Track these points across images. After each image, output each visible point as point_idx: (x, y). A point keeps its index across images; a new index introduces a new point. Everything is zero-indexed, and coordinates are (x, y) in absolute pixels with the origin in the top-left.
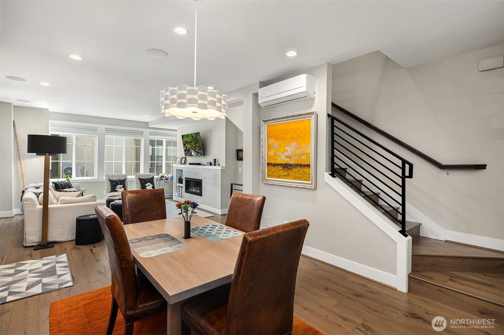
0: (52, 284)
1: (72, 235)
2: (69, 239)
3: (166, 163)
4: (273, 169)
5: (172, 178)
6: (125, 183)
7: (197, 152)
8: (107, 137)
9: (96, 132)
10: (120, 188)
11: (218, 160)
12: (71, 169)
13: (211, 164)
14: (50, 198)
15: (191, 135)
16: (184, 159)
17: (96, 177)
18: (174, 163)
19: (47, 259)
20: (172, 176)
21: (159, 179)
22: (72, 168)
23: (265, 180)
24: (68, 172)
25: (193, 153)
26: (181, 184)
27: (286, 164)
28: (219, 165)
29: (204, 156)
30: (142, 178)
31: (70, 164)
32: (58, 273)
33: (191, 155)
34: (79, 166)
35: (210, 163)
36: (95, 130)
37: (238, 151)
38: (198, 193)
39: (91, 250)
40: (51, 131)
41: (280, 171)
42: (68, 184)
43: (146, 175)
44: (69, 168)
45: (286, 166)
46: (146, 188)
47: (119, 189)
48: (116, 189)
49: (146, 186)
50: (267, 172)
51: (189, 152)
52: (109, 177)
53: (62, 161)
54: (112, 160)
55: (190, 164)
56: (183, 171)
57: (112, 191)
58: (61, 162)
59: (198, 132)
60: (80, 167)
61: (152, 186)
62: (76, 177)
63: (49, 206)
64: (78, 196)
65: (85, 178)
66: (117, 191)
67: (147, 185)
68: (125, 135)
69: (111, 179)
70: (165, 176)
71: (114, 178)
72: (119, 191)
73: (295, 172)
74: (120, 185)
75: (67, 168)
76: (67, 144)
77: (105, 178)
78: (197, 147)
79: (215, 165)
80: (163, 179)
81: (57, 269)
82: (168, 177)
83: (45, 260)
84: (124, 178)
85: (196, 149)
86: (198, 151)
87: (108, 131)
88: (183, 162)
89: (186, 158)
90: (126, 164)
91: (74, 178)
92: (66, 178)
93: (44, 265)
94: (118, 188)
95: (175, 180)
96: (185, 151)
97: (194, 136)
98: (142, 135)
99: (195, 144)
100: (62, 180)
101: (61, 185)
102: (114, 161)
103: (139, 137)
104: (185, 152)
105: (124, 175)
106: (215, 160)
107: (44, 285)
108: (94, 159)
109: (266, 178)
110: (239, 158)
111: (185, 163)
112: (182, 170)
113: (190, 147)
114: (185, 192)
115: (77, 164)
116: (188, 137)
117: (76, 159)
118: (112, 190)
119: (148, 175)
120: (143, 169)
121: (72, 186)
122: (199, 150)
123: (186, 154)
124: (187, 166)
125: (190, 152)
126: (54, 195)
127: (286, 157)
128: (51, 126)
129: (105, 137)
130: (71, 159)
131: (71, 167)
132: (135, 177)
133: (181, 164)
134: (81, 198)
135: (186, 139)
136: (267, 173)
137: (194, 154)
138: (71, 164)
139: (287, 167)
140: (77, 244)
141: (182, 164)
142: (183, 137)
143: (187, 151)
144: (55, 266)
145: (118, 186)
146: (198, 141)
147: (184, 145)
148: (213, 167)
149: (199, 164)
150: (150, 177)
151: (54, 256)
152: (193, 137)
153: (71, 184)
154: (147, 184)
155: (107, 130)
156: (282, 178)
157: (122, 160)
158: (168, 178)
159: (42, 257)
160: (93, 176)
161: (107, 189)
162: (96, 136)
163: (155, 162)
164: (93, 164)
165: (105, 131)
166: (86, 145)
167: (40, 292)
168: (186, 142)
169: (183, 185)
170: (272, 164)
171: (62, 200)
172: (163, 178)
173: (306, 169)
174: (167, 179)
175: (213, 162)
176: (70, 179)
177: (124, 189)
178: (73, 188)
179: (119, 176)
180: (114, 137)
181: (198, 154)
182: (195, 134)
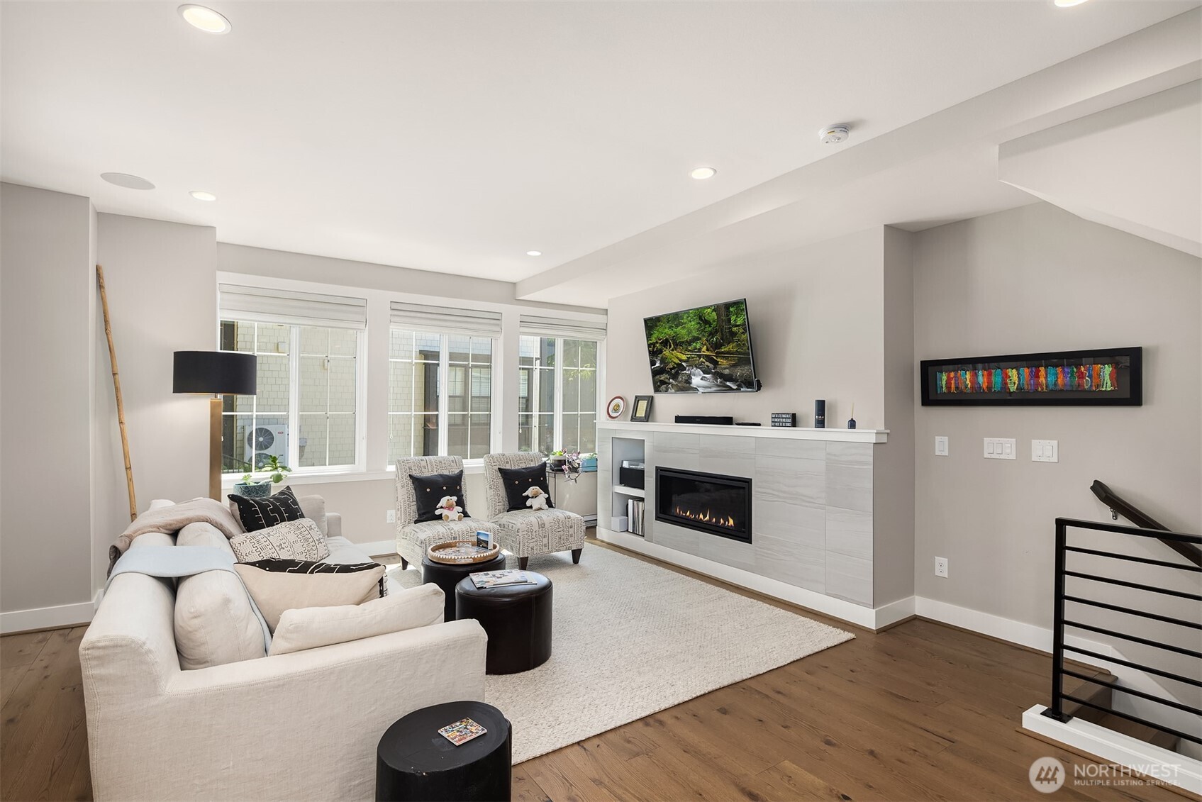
3: (563, 415)
5: (592, 468)
6: (461, 487)
7: (718, 375)
9: (363, 312)
10: (450, 508)
11: (835, 404)
13: (796, 421)
15: (700, 315)
16: (643, 405)
17: (361, 464)
20: (594, 460)
25: (696, 381)
26: (636, 490)
28: (853, 423)
29: (759, 389)
30: (508, 467)
33: (684, 388)
35: (794, 416)
36: (357, 305)
37: (931, 369)
38: (728, 528)
40: (221, 310)
43: (520, 459)
46: (528, 504)
47: (445, 512)
48: (437, 512)
49: (527, 497)
51: (674, 377)
52: (410, 468)
53: (255, 414)
55: (673, 419)
56: (645, 442)
57: (425, 517)
58: (255, 416)
61: (547, 496)
66: (440, 517)
67: (530, 492)
69: (416, 474)
70: (569, 458)
71: (423, 470)
72: (448, 517)
74: (448, 497)
78: (726, 358)
79: (823, 426)
80: (562, 471)
82: (578, 461)
84: (457, 471)
85: (716, 363)
86: (727, 372)
87: (397, 310)
88: (641, 413)
92: (270, 470)
94: (442, 507)
95: (606, 473)
96: (657, 372)
97: (712, 315)
98: (499, 325)
99: (717, 346)
101: (263, 507)
103: (489, 330)
104: (653, 377)
106: (822, 404)
110: (932, 397)
111: (648, 417)
112: (643, 440)
113: (684, 357)
114: (658, 518)
116: (681, 323)
117: (302, 407)
118: (424, 514)
119: (524, 459)
120: (499, 437)
121: (298, 510)
122: (731, 366)
123: (659, 386)
124: (664, 427)
125: (682, 378)
128: (222, 292)
129: (391, 330)
132: (487, 464)
133: (633, 420)
135: (664, 332)
137: (703, 383)
141: (640, 420)
142: (652, 323)
143: (668, 372)
145: (444, 501)
146: (733, 334)
147: (654, 353)
148: (807, 432)
149: (728, 421)
150: (533, 465)
152: (707, 322)
154: (531, 489)
155: (395, 306)
160: (354, 462)
161: (405, 510)
162: (362, 327)
163: (534, 413)
164: (352, 422)
165: (390, 312)
168: (665, 343)
169: (649, 491)
172: (563, 466)
174: (575, 470)
175: (810, 412)
177: (460, 509)
178: (302, 516)
179: (440, 462)
181: (725, 382)
182: (717, 308)
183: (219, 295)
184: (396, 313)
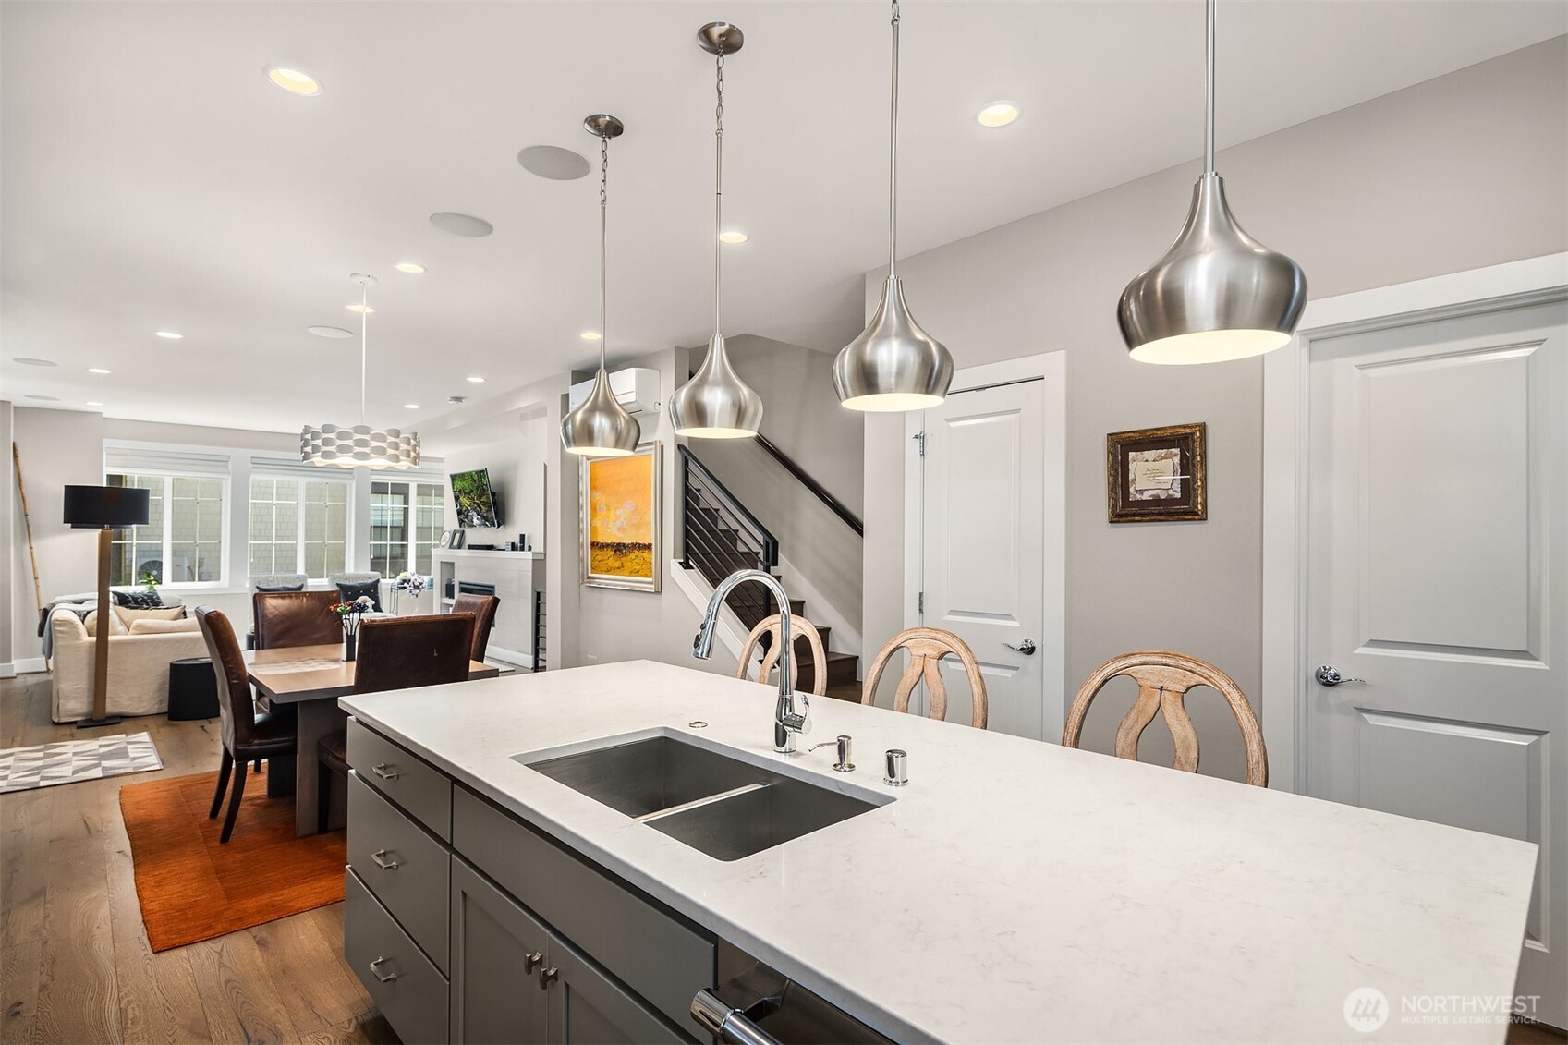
0: (120, 768)
1: (161, 702)
2: (153, 711)
3: (417, 545)
4: (601, 554)
5: (430, 585)
7: (483, 517)
8: (256, 477)
9: (227, 466)
11: (529, 538)
12: (158, 565)
13: (514, 547)
14: (113, 622)
15: (470, 474)
16: (458, 536)
17: (225, 583)
18: (435, 546)
19: (108, 740)
20: (432, 580)
21: (395, 587)
22: (161, 563)
23: (588, 578)
24: (151, 569)
25: (475, 520)
26: (451, 600)
27: (619, 544)
28: (530, 548)
29: (499, 527)
31: (158, 551)
32: (131, 755)
33: (472, 525)
34: (182, 556)
35: (513, 544)
36: (222, 462)
39: (202, 727)
40: (107, 466)
41: (609, 558)
42: (151, 597)
43: (358, 577)
44: (155, 562)
45: (619, 548)
50: (592, 561)
51: (466, 518)
52: (259, 582)
53: (135, 542)
54: (269, 538)
55: (471, 547)
56: (456, 565)
58: (131, 544)
59: (483, 468)
60: (186, 559)
62: (173, 581)
63: (111, 638)
64: (175, 619)
65: (197, 585)
68: (304, 473)
70: (413, 579)
71: (270, 584)
73: (632, 560)
75: (148, 563)
76: (150, 498)
77: (247, 585)
78: (484, 505)
79: (522, 549)
80: (405, 588)
81: (129, 750)
82: (420, 581)
83: (103, 741)
85: (480, 508)
86: (486, 515)
87: (259, 464)
88: (455, 543)
89: (463, 533)
90: (308, 548)
91: (168, 588)
92: (146, 583)
93: (101, 746)
95: (437, 590)
96: (459, 513)
97: (476, 477)
98: (351, 473)
99: (480, 497)
100: (135, 589)
101: (135, 599)
102: (274, 542)
103: (343, 478)
104: (458, 515)
105: (298, 578)
106: (522, 537)
107: (104, 769)
108: (220, 536)
109: (590, 574)
111: (460, 546)
112: (453, 564)
113: (468, 503)
115: (176, 553)
116: (464, 480)
117: (174, 537)
119: (363, 577)
120: (352, 561)
122: (487, 511)
123: (461, 522)
124: (464, 552)
125: (469, 518)
126: (119, 617)
127: (619, 529)
128: (107, 454)
129: (251, 479)
130: (160, 537)
131: (159, 559)
133: (450, 547)
134: (181, 622)
135: (460, 484)
136: (592, 564)
137: (478, 521)
138: (160, 552)
139: (620, 551)
140: (171, 718)
141: (454, 548)
142: (453, 477)
143: (464, 513)
144: (126, 747)
146: (484, 490)
147: (457, 499)
148: (518, 554)
149: (490, 548)
150: (370, 581)
151: (124, 736)
152: (474, 481)
153: (158, 598)
154: (360, 597)
155: (254, 460)
156: (613, 574)
157: (295, 538)
158: (421, 584)
159: (96, 736)
160: (219, 579)
162: (226, 476)
163: (389, 543)
164: (217, 548)
165: (251, 465)
166: (201, 501)
167: (100, 775)
168: (460, 492)
170: (598, 544)
171: (139, 626)
172: (406, 584)
173: (645, 554)
174: (417, 587)
175: (517, 541)
176: (157, 587)
178: (162, 603)
180: (275, 479)
181: (486, 521)
182: (477, 472)
183: (104, 454)
184: (256, 466)
